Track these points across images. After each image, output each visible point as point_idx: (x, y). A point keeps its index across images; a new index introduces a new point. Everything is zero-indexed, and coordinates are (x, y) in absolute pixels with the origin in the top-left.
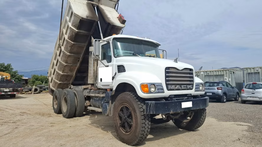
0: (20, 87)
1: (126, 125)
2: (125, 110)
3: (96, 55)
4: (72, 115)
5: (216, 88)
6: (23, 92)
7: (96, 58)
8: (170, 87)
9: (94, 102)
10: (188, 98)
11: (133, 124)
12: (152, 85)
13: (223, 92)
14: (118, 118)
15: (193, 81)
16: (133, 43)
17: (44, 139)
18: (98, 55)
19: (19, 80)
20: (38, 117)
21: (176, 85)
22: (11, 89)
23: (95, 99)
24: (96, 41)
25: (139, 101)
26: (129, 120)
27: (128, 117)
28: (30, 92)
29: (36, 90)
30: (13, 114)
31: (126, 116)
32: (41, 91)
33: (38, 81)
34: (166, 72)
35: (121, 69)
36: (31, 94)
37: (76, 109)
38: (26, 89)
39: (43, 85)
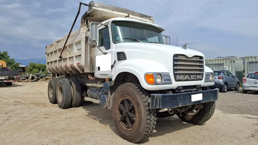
0: (16, 75)
1: (128, 120)
2: (126, 103)
3: (93, 41)
4: (68, 105)
5: (217, 77)
6: (20, 80)
7: (93, 44)
8: (178, 77)
9: (91, 92)
10: (197, 89)
11: (136, 119)
12: (158, 75)
13: (225, 81)
14: (118, 112)
15: (202, 70)
16: (134, 27)
17: (36, 133)
18: (95, 41)
19: (16, 68)
20: (32, 107)
21: (184, 75)
22: (7, 77)
23: (92, 90)
24: (93, 24)
25: (143, 94)
26: (131, 115)
27: (130, 111)
28: (27, 80)
29: (33, 78)
30: (6, 104)
31: (128, 110)
32: (39, 79)
33: (35, 69)
34: (175, 60)
35: (121, 56)
36: (28, 82)
37: (72, 99)
38: (23, 77)
39: (40, 73)
